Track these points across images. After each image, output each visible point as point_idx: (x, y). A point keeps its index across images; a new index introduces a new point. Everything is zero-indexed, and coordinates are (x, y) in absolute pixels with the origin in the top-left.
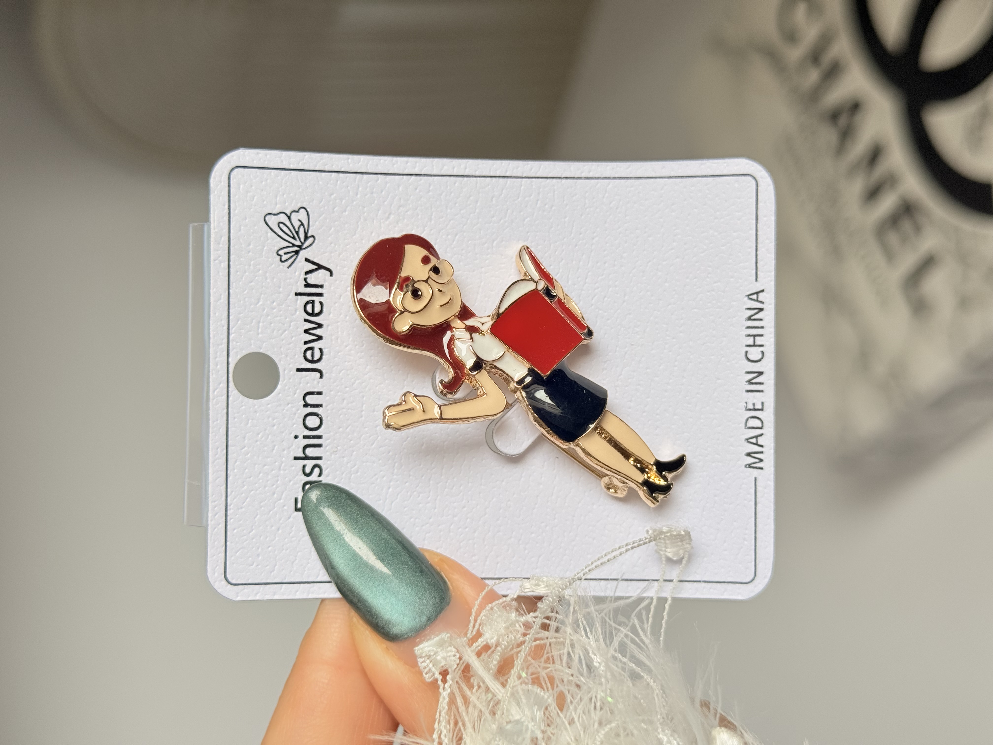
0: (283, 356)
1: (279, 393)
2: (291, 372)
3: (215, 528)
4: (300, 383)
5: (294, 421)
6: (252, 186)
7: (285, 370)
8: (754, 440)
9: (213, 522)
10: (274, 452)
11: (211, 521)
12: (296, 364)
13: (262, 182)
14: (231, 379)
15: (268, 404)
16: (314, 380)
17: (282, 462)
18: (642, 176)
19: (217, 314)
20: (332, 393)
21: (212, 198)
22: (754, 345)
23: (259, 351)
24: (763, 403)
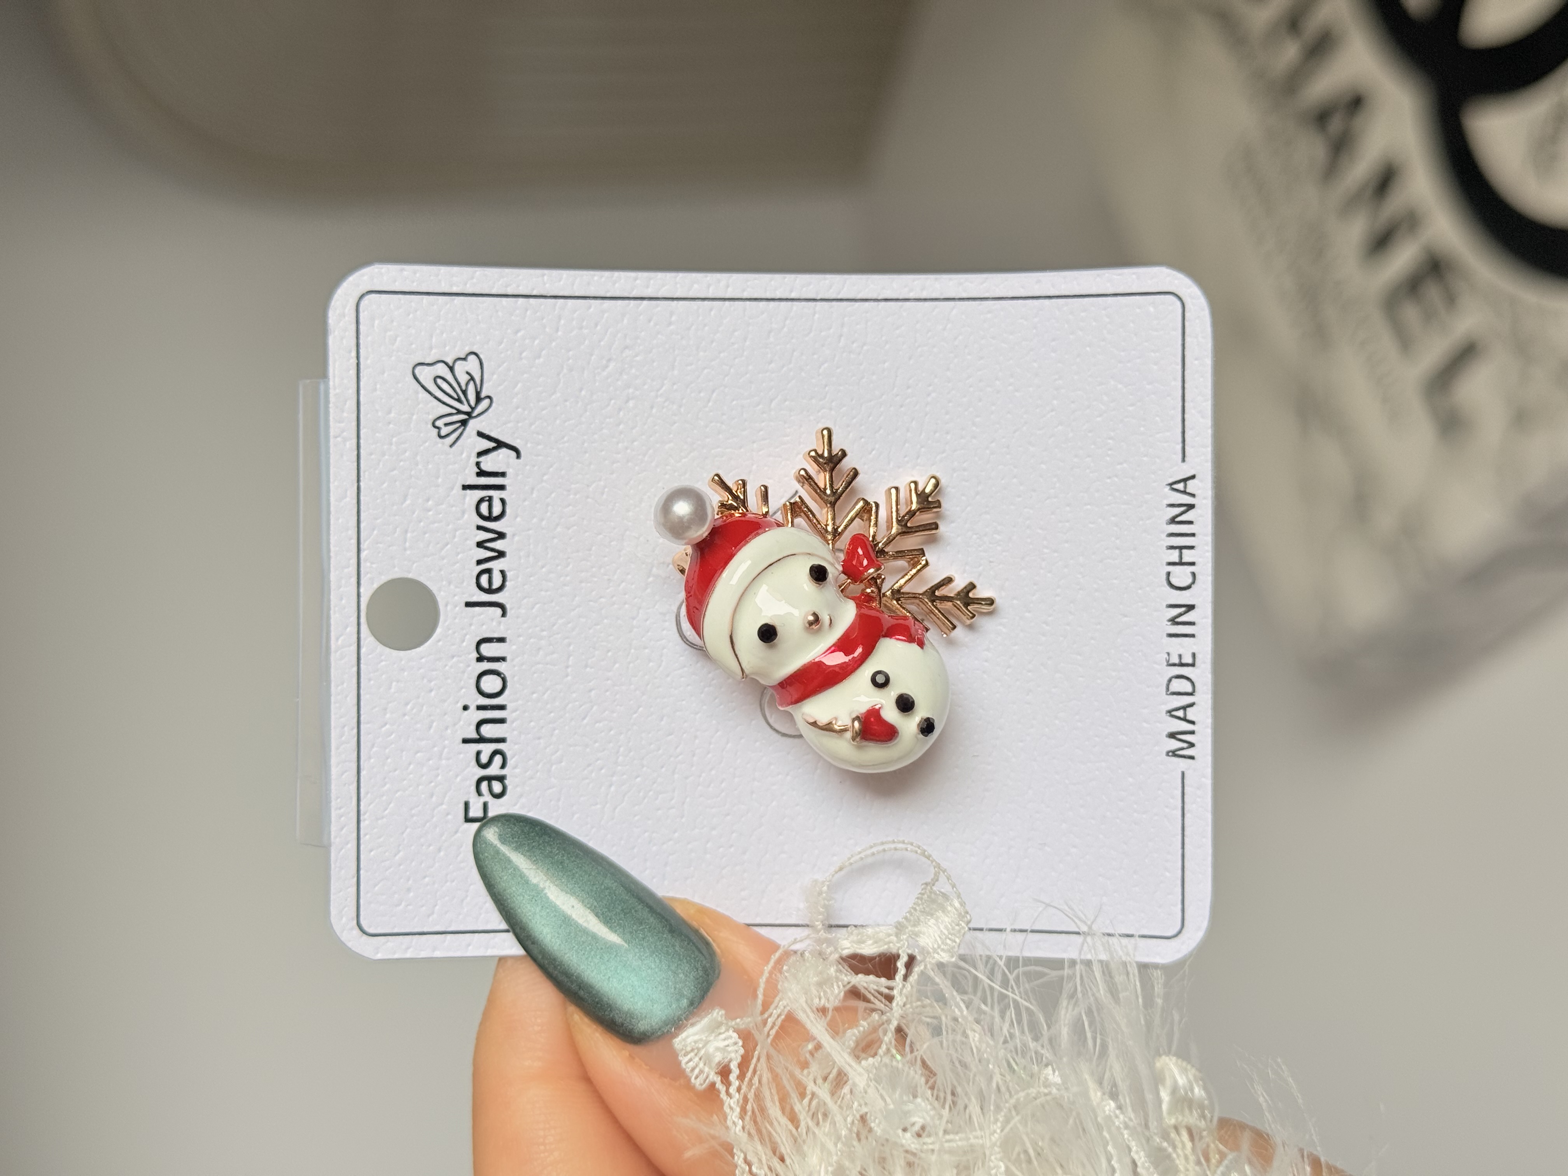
0: (444, 583)
1: (439, 641)
2: (457, 608)
3: (342, 849)
4: (471, 625)
5: (462, 682)
6: (392, 321)
7: (446, 605)
8: (1180, 713)
9: (338, 840)
10: (432, 731)
11: (336, 837)
12: (465, 596)
13: (409, 315)
14: (363, 620)
15: (422, 658)
16: (492, 620)
17: (444, 747)
18: (1005, 296)
19: (340, 521)
20: (521, 639)
21: (332, 341)
22: (1181, 563)
23: (406, 576)
24: (1194, 655)
